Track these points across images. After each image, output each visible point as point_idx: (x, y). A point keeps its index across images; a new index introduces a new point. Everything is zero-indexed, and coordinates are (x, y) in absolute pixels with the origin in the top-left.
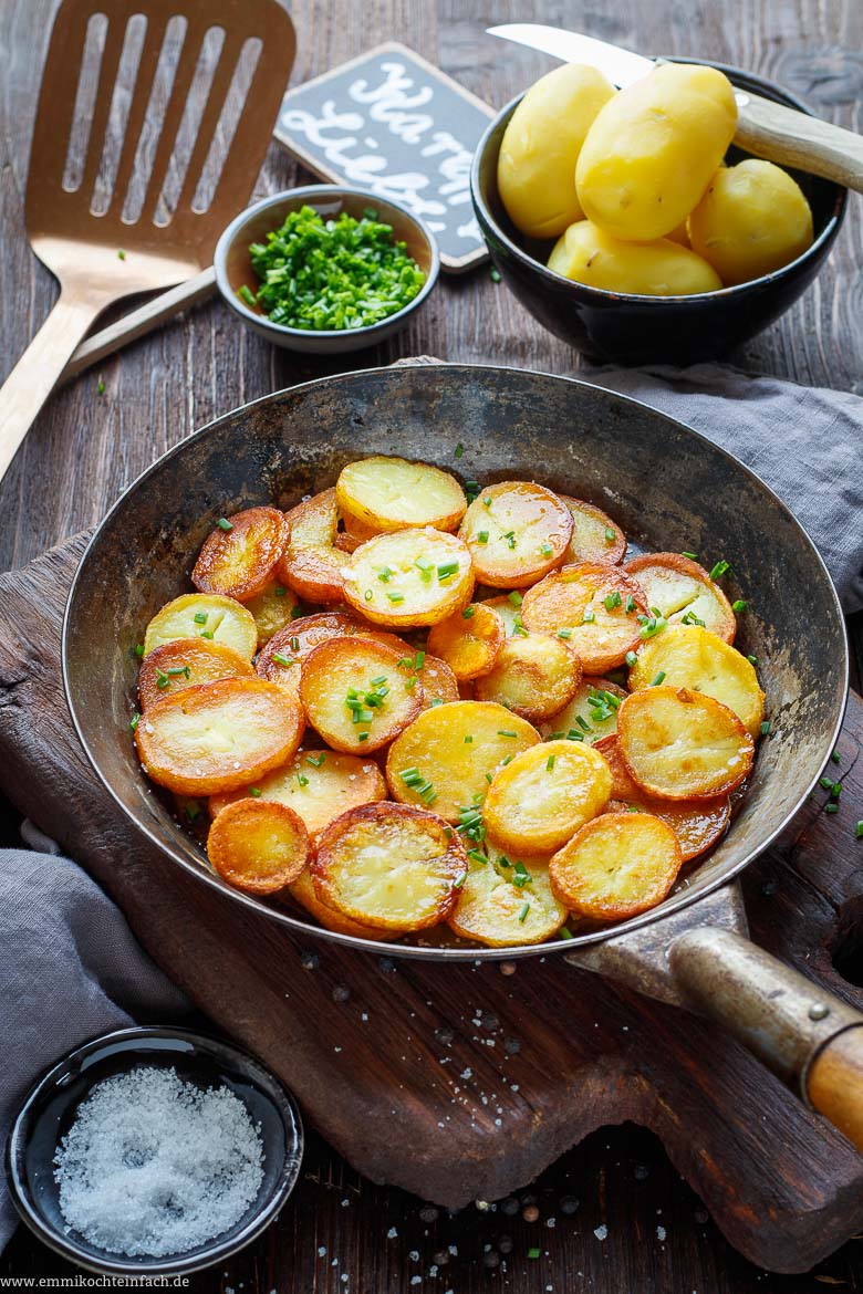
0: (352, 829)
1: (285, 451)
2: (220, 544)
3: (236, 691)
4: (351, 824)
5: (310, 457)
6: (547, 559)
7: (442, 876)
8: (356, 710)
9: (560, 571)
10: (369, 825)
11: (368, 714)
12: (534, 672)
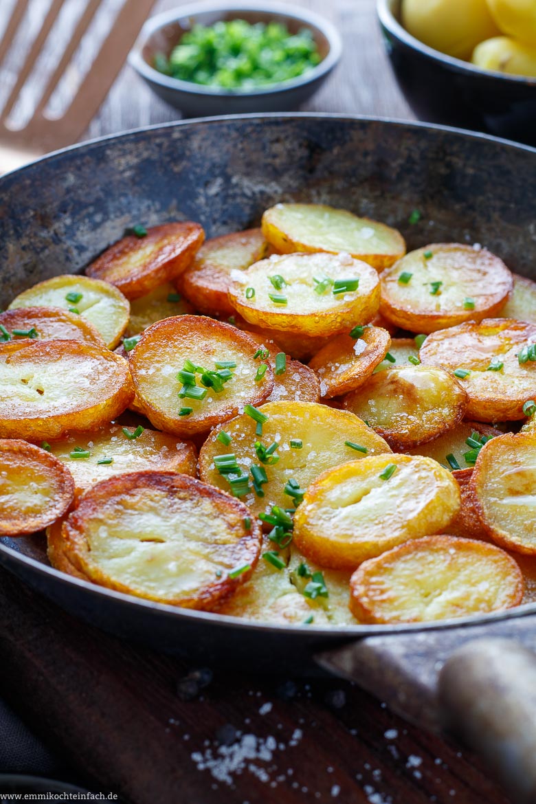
0: (134, 492)
1: (227, 179)
2: (127, 246)
3: (72, 353)
4: (137, 487)
5: (254, 193)
6: (466, 310)
7: (221, 564)
8: (187, 381)
9: (479, 323)
10: (156, 493)
11: (200, 390)
12: (409, 393)
